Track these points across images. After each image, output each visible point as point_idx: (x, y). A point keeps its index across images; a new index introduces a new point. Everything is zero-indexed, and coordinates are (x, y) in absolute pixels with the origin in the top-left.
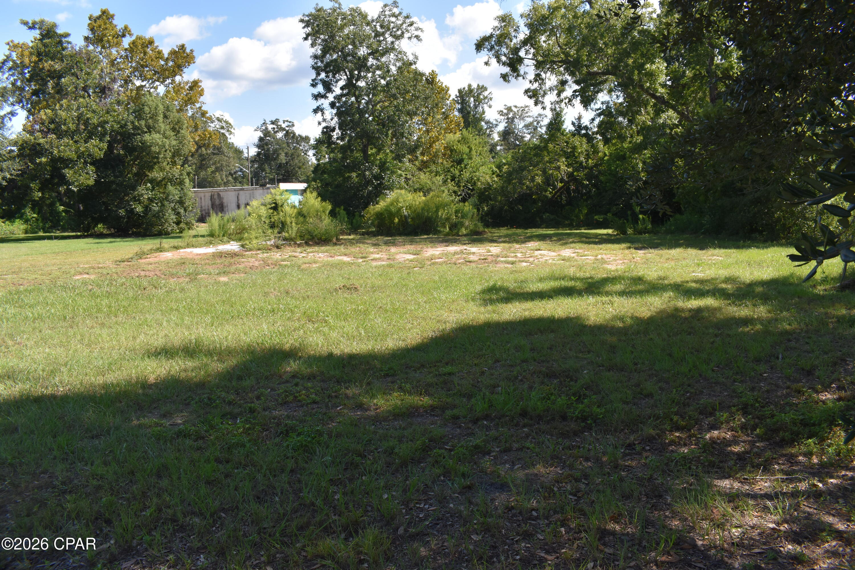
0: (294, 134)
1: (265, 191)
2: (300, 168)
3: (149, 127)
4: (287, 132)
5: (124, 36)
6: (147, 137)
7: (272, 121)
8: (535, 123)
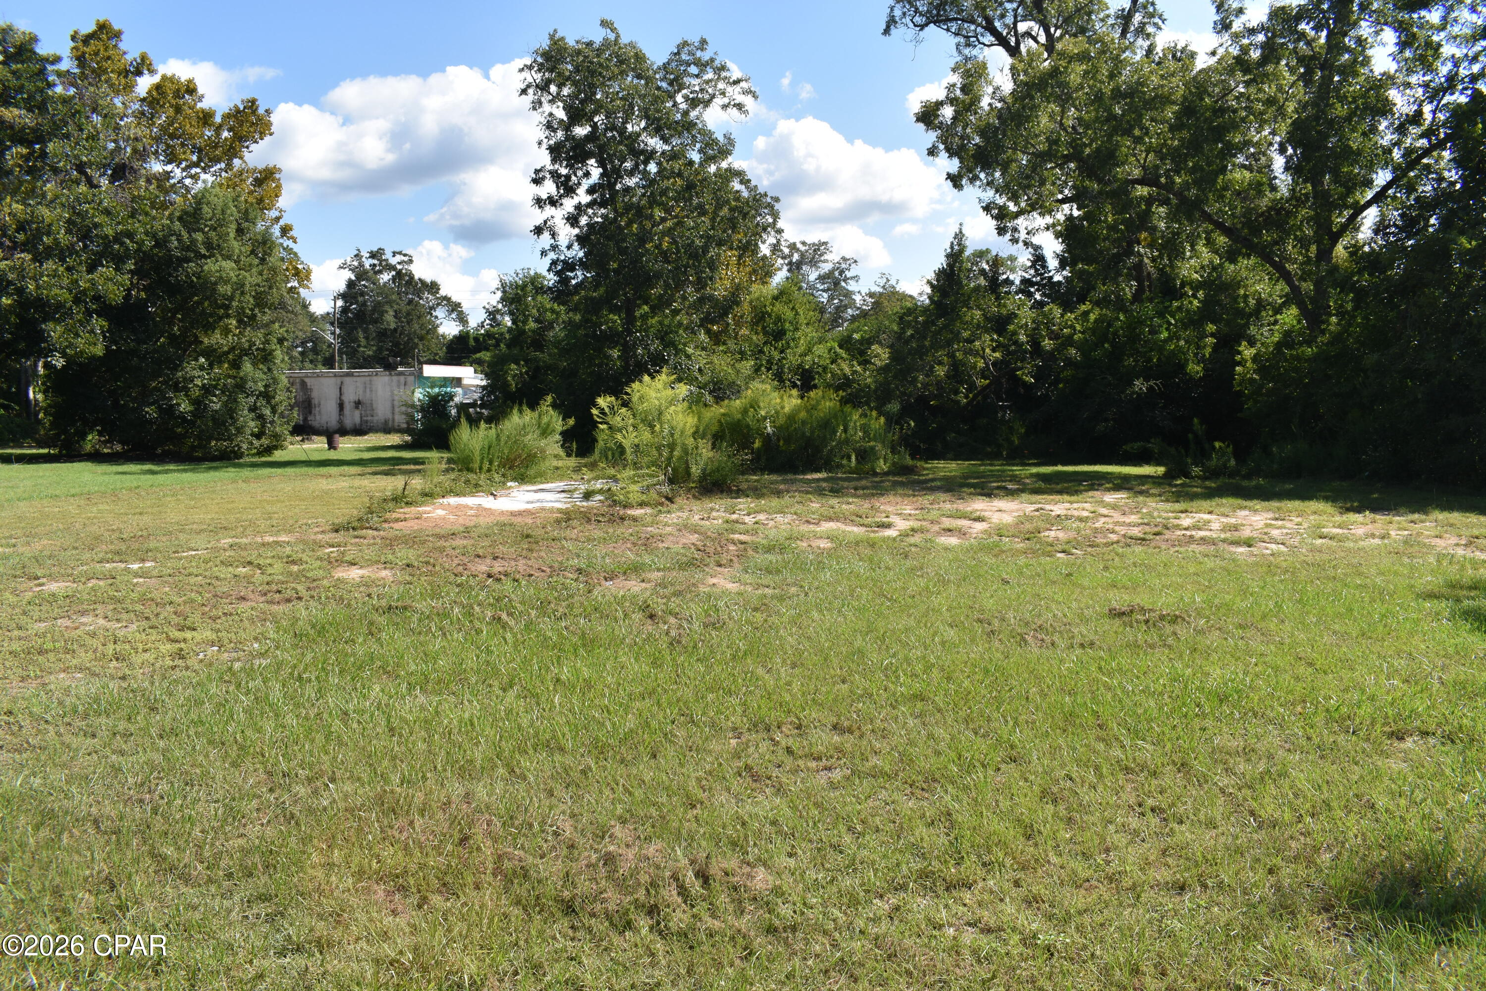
0: (411, 276)
1: (395, 378)
2: (422, 338)
3: (209, 245)
4: (399, 273)
5: (139, 73)
6: (210, 266)
7: (371, 252)
8: (837, 273)
